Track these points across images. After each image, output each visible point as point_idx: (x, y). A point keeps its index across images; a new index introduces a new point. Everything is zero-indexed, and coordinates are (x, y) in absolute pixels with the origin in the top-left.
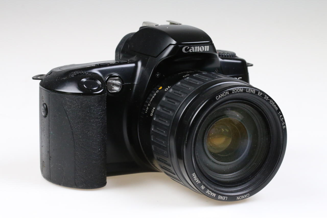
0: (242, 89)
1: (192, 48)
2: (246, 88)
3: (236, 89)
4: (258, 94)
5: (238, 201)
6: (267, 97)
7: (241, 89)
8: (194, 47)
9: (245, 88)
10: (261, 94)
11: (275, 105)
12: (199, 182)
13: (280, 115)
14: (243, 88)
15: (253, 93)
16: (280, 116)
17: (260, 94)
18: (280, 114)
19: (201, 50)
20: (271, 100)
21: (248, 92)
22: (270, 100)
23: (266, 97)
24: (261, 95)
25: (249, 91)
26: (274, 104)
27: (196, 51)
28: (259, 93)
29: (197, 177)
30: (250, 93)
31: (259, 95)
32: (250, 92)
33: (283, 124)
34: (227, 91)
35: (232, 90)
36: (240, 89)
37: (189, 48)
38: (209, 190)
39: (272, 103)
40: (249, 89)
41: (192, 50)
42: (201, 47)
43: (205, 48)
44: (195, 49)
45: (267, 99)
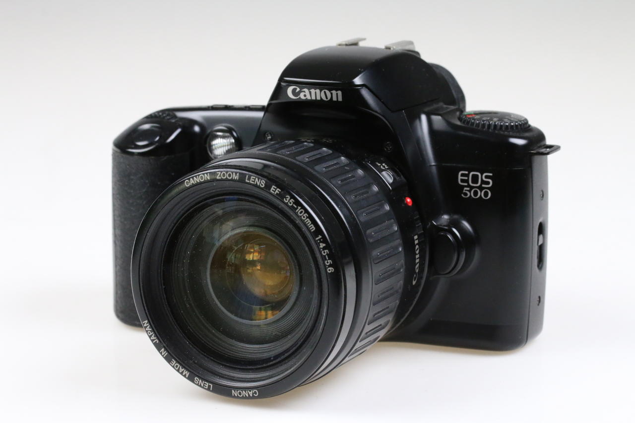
0: (238, 174)
1: (304, 92)
2: (246, 174)
3: (225, 173)
4: (271, 191)
5: (234, 399)
6: (290, 199)
7: (234, 174)
8: (309, 89)
9: (243, 174)
10: (277, 191)
11: (308, 219)
12: (155, 341)
13: (319, 243)
14: (240, 173)
15: (261, 186)
16: (320, 246)
17: (275, 191)
18: (320, 239)
19: (324, 98)
20: (299, 208)
21: (249, 181)
22: (297, 208)
23: (288, 199)
24: (277, 193)
25: (252, 181)
26: (307, 217)
27: (313, 98)
28: (272, 189)
29: (151, 329)
30: (253, 185)
31: (273, 192)
32: (253, 183)
33: (328, 263)
34: (207, 173)
35: (217, 173)
36: (232, 173)
37: (298, 89)
38: (175, 362)
39: (300, 213)
40: (252, 177)
41: (305, 96)
42: (323, 92)
43: (332, 94)
44: (310, 93)
45: (290, 203)
